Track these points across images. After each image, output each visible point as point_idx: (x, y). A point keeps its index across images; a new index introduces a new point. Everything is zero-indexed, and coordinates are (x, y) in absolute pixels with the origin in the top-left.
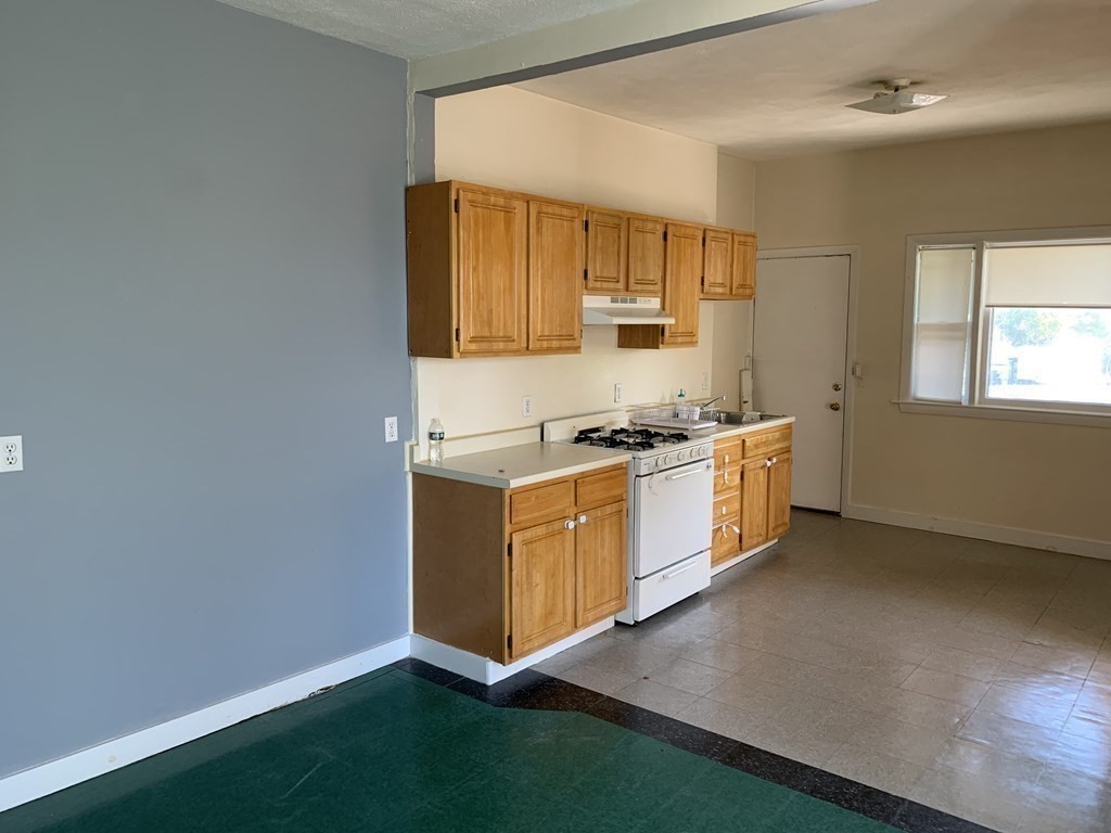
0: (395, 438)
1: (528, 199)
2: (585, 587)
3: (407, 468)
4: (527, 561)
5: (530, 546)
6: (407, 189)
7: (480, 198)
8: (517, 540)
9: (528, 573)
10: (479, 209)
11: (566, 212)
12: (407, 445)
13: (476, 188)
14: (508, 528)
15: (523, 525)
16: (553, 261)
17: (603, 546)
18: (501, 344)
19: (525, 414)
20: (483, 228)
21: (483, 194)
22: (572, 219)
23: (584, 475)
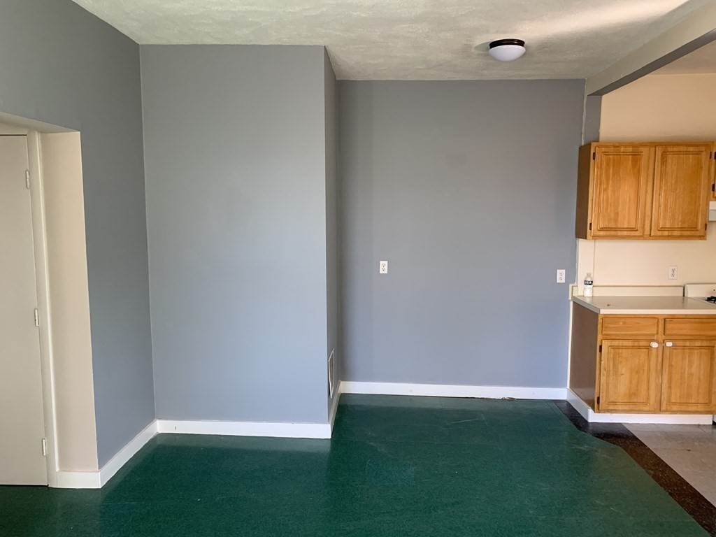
0: (563, 281)
1: (654, 144)
2: (670, 387)
3: (570, 298)
4: (614, 359)
5: (617, 350)
6: (581, 148)
7: (612, 149)
8: (605, 345)
9: (614, 365)
10: (611, 156)
11: (691, 149)
12: (571, 286)
13: (609, 144)
14: (600, 337)
15: (613, 337)
16: (676, 182)
17: (690, 366)
18: (626, 232)
19: (670, 277)
20: (614, 166)
21: (614, 147)
22: (699, 153)
23: (673, 317)
